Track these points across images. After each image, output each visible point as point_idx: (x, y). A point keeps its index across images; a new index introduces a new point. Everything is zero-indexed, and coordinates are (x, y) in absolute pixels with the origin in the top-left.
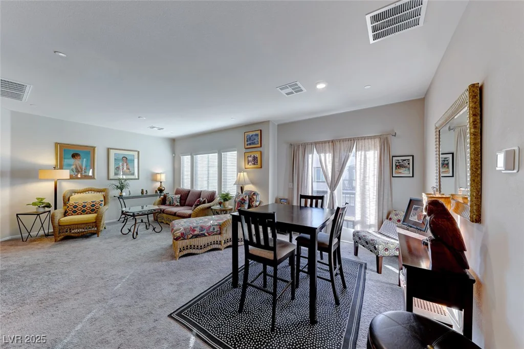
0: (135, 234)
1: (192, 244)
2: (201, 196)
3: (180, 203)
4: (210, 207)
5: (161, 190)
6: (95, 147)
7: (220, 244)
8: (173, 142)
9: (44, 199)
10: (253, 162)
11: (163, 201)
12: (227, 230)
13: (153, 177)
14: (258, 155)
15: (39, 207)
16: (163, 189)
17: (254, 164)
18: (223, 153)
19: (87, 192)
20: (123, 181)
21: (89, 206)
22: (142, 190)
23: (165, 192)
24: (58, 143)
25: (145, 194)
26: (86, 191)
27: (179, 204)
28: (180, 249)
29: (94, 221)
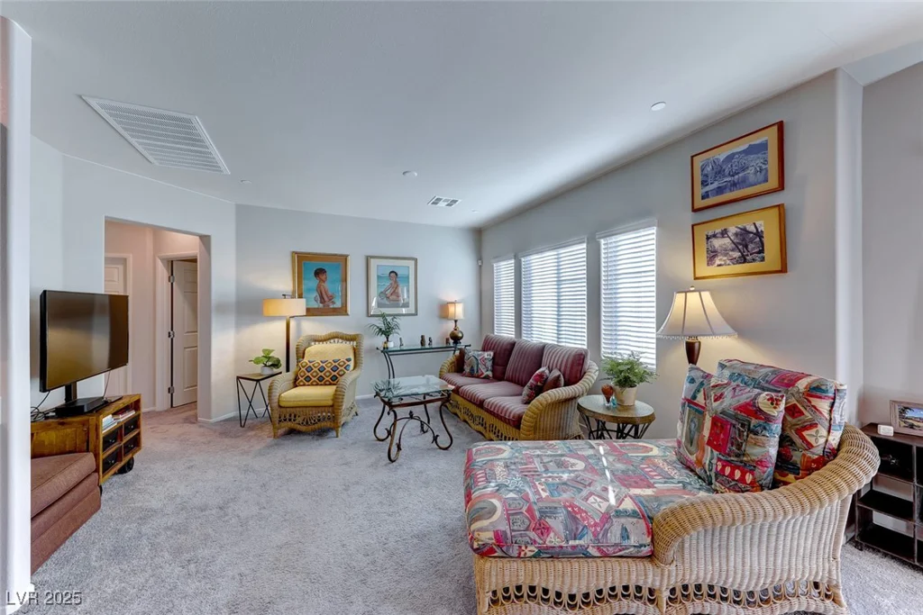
0: (394, 449)
1: (539, 582)
2: (544, 359)
3: (493, 371)
4: (574, 398)
5: (456, 339)
6: (347, 256)
7: (652, 601)
8: (479, 235)
9: (273, 351)
10: (737, 254)
11: (459, 366)
12: (682, 547)
13: (443, 311)
14: (766, 224)
15: (266, 365)
16: (460, 335)
17: (743, 260)
18: (602, 241)
19: (332, 341)
20: (389, 319)
21: (329, 369)
22: (422, 337)
23: (463, 342)
24: (296, 253)
25: (427, 346)
26: (329, 339)
27: (490, 373)
28: (494, 593)
29: (330, 403)
